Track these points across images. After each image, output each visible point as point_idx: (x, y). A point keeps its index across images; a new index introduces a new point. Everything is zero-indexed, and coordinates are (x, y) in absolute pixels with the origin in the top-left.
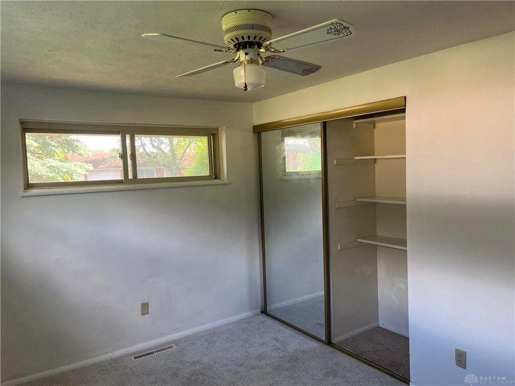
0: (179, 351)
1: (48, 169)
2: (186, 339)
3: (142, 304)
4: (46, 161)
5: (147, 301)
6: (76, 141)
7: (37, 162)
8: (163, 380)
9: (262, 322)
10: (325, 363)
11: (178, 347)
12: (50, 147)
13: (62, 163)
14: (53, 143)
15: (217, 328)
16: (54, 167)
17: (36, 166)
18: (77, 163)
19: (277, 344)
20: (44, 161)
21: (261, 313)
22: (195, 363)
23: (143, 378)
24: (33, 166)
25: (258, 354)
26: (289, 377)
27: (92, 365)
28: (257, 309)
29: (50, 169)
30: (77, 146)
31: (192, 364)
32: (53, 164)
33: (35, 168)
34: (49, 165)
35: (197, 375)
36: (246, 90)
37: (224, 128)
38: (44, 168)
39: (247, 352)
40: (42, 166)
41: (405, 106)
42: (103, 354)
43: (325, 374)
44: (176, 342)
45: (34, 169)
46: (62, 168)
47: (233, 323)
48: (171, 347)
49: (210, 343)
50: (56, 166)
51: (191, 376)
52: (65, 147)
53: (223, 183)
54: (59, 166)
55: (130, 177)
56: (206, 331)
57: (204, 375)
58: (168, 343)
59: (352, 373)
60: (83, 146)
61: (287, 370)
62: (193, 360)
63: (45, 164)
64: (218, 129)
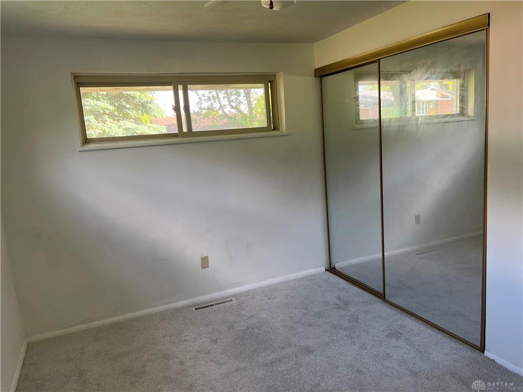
0: (238, 305)
1: (124, 132)
2: (246, 293)
3: (202, 258)
4: (122, 123)
5: (206, 255)
6: (150, 103)
7: (113, 125)
8: (219, 331)
9: (326, 280)
10: (389, 324)
11: (238, 301)
12: (125, 109)
13: (137, 126)
14: (128, 106)
15: (278, 284)
16: (130, 128)
17: (113, 128)
18: (151, 125)
19: (338, 302)
20: (120, 124)
21: (326, 270)
22: (252, 317)
23: (201, 329)
24: (111, 128)
25: (318, 312)
26: (347, 336)
27: (156, 313)
28: (321, 266)
29: (126, 131)
30: (150, 108)
31: (249, 318)
32: (128, 126)
33: (112, 130)
34: (125, 127)
35: (252, 329)
36: (271, 8)
37: (282, 73)
38: (121, 130)
39: (306, 309)
40: (119, 128)
41: (489, 25)
42: (166, 304)
43: (387, 336)
44: (235, 296)
45: (111, 132)
46: (137, 130)
47: (294, 280)
48: (231, 300)
49: (269, 299)
50: (131, 128)
51: (246, 329)
52: (139, 109)
53: (282, 134)
54: (134, 127)
55: (185, 130)
56: (268, 287)
57: (260, 329)
58: (228, 297)
59: (419, 336)
60: (156, 108)
61: (346, 329)
62: (252, 314)
63: (121, 126)
64: (275, 75)
